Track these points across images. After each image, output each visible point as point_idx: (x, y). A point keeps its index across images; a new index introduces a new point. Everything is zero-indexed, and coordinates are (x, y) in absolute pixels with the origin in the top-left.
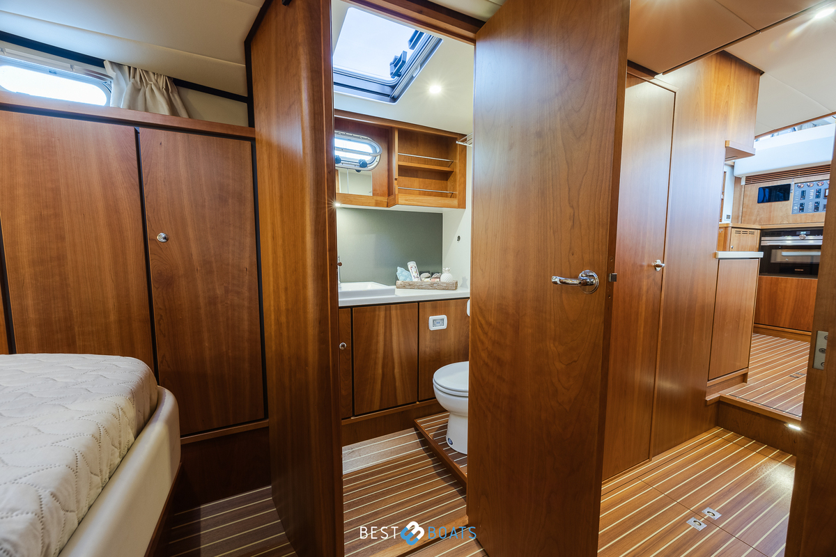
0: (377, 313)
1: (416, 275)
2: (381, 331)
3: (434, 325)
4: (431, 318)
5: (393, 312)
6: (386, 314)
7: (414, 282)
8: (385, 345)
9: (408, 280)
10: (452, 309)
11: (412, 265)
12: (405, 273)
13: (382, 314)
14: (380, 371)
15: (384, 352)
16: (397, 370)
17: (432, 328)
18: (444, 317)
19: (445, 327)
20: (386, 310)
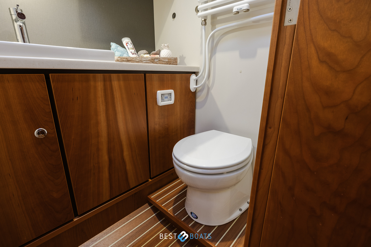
0: (92, 83)
1: (133, 51)
2: (101, 108)
3: (162, 100)
4: (159, 93)
5: (115, 84)
6: (105, 85)
7: (133, 58)
8: (108, 126)
9: (125, 56)
10: (178, 83)
11: (126, 41)
12: (120, 48)
13: (100, 85)
14: (105, 158)
15: (109, 134)
16: (126, 153)
17: (161, 103)
18: (172, 91)
19: (172, 102)
20: (104, 80)
